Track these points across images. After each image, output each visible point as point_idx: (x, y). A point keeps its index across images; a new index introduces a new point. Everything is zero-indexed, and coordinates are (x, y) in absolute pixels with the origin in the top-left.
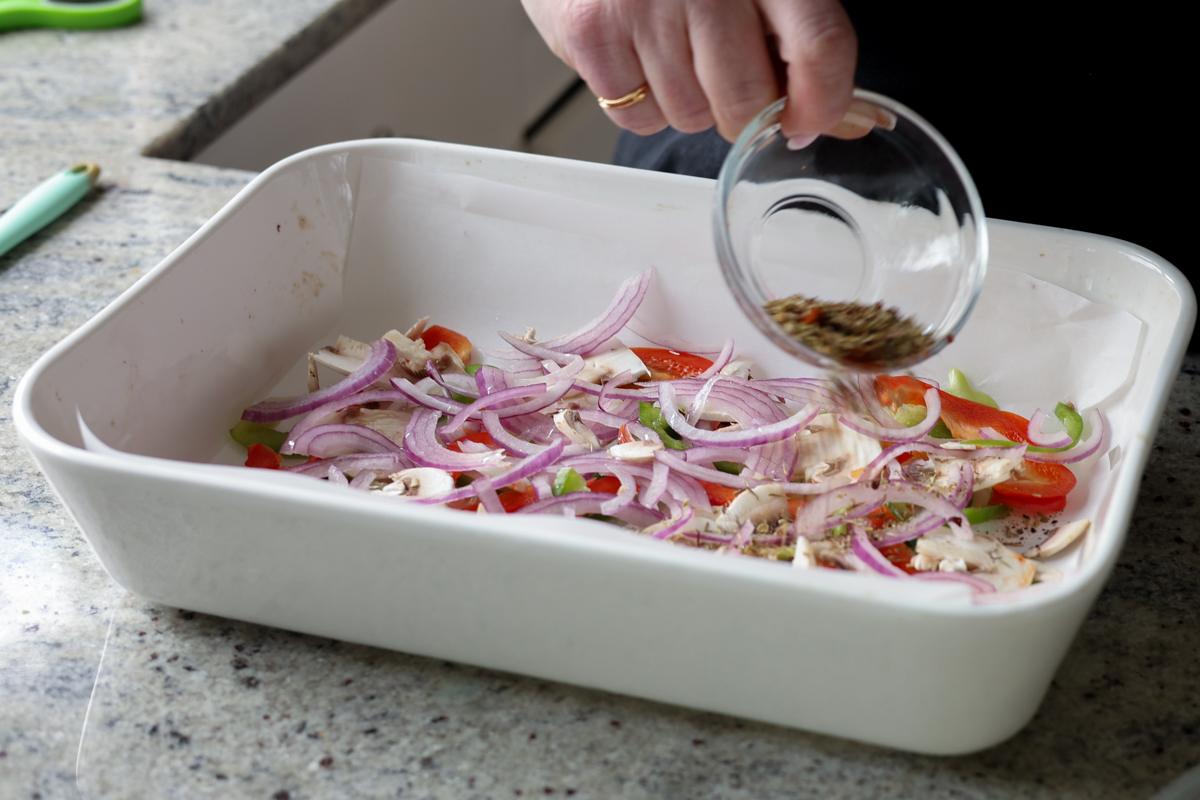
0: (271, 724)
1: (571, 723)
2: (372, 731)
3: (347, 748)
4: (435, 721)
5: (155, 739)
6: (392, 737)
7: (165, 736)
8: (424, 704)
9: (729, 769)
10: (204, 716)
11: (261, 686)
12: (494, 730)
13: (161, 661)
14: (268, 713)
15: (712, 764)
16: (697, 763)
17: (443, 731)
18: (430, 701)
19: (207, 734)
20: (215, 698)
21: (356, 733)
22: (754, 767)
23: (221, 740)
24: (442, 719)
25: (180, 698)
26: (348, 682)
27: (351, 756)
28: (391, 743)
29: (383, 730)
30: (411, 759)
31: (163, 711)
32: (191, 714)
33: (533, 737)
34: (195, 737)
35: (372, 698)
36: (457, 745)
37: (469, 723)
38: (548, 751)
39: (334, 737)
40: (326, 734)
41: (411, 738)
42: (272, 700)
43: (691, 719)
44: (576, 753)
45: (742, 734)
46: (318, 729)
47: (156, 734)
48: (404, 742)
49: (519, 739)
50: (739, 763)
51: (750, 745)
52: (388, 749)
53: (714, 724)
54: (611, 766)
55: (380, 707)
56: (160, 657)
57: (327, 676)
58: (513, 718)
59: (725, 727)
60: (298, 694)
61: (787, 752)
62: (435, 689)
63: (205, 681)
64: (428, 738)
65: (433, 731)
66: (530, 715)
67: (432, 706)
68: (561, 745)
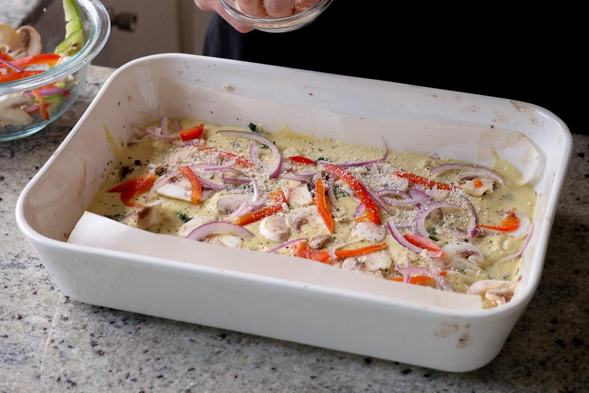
0: (113, 374)
1: (253, 369)
2: (161, 376)
3: (150, 386)
4: (189, 370)
5: (60, 384)
6: (171, 379)
7: (65, 382)
8: (183, 361)
9: (329, 391)
10: (81, 371)
11: (105, 355)
12: (218, 374)
13: (56, 343)
14: (111, 369)
15: (321, 388)
16: (314, 388)
17: (194, 376)
18: (186, 360)
19: (84, 381)
20: (85, 362)
21: (153, 378)
22: (340, 389)
23: (91, 384)
24: (192, 369)
25: (68, 362)
26: (146, 351)
27: (153, 390)
28: (170, 382)
29: (166, 376)
30: (181, 390)
31: (62, 370)
32: (75, 371)
33: (236, 377)
34: (78, 383)
35: (159, 359)
36: (201, 382)
37: (205, 371)
38: (244, 384)
39: (143, 380)
40: (140, 379)
41: (179, 379)
42: (112, 362)
43: (309, 366)
44: (257, 385)
45: (333, 372)
46: (136, 376)
47: (60, 381)
48: (176, 382)
49: (229, 378)
50: (333, 388)
51: (338, 379)
52: (169, 385)
53: (320, 367)
54: (274, 391)
55: (163, 364)
56: (56, 341)
57: (136, 348)
58: (225, 367)
59: (325, 369)
60: (123, 358)
61: (355, 381)
62: (188, 354)
63: (79, 353)
64: (187, 379)
65: (189, 376)
66: (233, 366)
67: (187, 363)
68: (249, 381)
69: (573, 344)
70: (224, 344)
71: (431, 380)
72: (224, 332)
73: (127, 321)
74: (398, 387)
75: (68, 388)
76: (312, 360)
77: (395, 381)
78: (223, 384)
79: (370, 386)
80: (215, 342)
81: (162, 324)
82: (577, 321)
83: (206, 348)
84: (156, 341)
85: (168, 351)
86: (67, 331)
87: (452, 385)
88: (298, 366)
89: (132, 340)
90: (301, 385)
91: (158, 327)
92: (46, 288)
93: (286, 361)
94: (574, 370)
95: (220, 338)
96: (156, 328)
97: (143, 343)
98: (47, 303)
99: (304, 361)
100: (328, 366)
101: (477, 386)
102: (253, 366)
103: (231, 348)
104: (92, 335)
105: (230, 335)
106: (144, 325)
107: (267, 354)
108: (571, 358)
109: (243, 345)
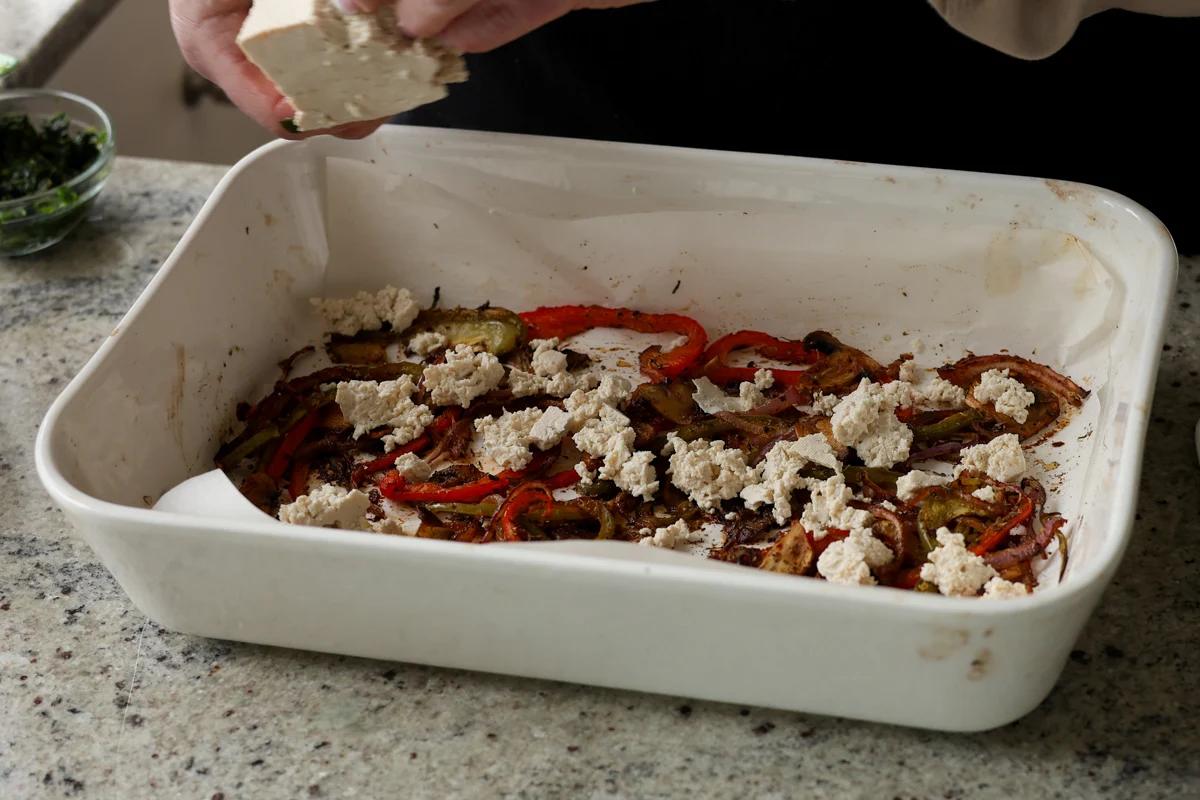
0: (160, 763)
1: (450, 738)
2: (259, 762)
3: (236, 782)
4: (318, 747)
5: (51, 787)
6: (278, 767)
8: (306, 730)
9: (605, 775)
10: (94, 760)
11: (146, 723)
12: (376, 752)
13: (45, 705)
14: (157, 752)
15: (587, 770)
16: (574, 771)
17: (326, 757)
18: (311, 726)
19: (100, 779)
20: (103, 740)
21: (242, 766)
22: (627, 770)
23: (114, 783)
24: (324, 744)
25: (68, 742)
26: (230, 713)
27: (241, 789)
28: (278, 773)
29: (269, 760)
30: (299, 788)
31: (54, 758)
32: (81, 759)
33: (414, 756)
34: (88, 782)
35: (255, 727)
36: (342, 770)
37: (350, 747)
38: (430, 769)
39: (222, 771)
40: (215, 769)
41: (296, 767)
42: (158, 737)
43: (564, 726)
44: (456, 770)
45: (614, 737)
46: (207, 765)
47: (50, 782)
48: (291, 771)
49: (399, 758)
50: (613, 768)
51: (623, 749)
52: (275, 780)
53: (588, 728)
54: (491, 781)
55: (264, 736)
56: (44, 701)
57: (208, 708)
58: (393, 738)
59: (597, 731)
60: (182, 730)
61: (659, 753)
62: (316, 714)
63: (91, 723)
64: (313, 765)
65: (317, 758)
66: (409, 733)
67: (311, 732)
68: (441, 763)
69: (1105, 656)
70: (392, 690)
71: (814, 743)
72: (392, 668)
73: (193, 655)
74: (746, 761)
75: (67, 794)
76: (570, 713)
77: (741, 749)
78: (386, 772)
79: (688, 760)
80: (373, 689)
81: (264, 657)
82: (1113, 611)
83: (353, 701)
84: (250, 692)
85: (276, 709)
86: (67, 679)
87: (857, 751)
88: (541, 727)
89: (200, 691)
90: (547, 766)
91: (254, 663)
92: (29, 596)
93: (518, 720)
94: (1107, 710)
95: (382, 679)
96: (250, 665)
97: (224, 696)
98: (29, 626)
99: (555, 717)
100: (604, 725)
101: (910, 751)
102: (450, 733)
103: (405, 699)
104: (119, 685)
105: (404, 671)
106: (227, 660)
107: (477, 707)
108: (1101, 686)
109: (430, 691)
